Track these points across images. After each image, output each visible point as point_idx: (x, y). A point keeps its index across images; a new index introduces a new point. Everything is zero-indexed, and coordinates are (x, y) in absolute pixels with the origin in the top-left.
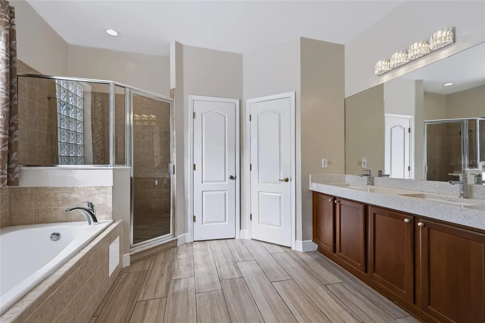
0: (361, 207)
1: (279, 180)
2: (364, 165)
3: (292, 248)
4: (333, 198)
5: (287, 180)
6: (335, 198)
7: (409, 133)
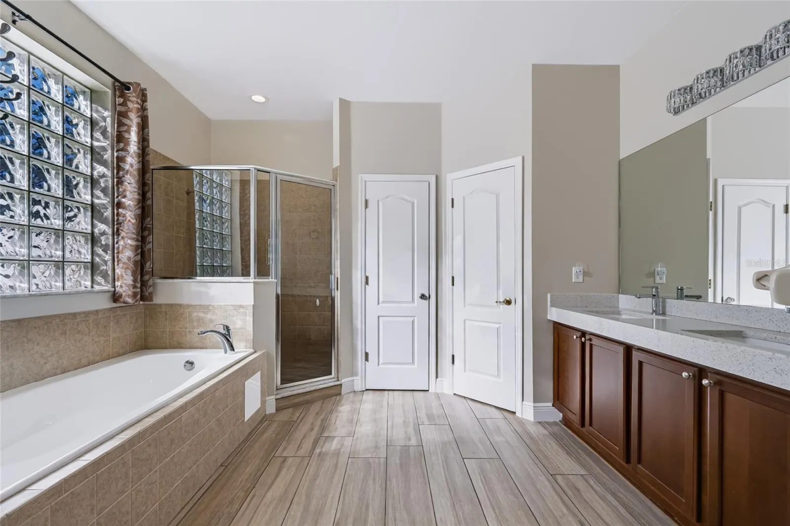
0: (621, 350)
1: (497, 302)
2: (661, 279)
3: (517, 414)
4: (580, 333)
5: (508, 302)
6: (583, 334)
7: (785, 214)
